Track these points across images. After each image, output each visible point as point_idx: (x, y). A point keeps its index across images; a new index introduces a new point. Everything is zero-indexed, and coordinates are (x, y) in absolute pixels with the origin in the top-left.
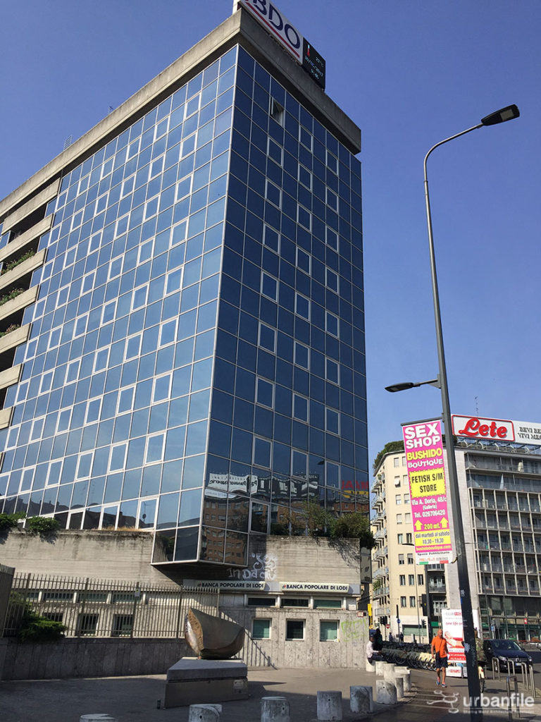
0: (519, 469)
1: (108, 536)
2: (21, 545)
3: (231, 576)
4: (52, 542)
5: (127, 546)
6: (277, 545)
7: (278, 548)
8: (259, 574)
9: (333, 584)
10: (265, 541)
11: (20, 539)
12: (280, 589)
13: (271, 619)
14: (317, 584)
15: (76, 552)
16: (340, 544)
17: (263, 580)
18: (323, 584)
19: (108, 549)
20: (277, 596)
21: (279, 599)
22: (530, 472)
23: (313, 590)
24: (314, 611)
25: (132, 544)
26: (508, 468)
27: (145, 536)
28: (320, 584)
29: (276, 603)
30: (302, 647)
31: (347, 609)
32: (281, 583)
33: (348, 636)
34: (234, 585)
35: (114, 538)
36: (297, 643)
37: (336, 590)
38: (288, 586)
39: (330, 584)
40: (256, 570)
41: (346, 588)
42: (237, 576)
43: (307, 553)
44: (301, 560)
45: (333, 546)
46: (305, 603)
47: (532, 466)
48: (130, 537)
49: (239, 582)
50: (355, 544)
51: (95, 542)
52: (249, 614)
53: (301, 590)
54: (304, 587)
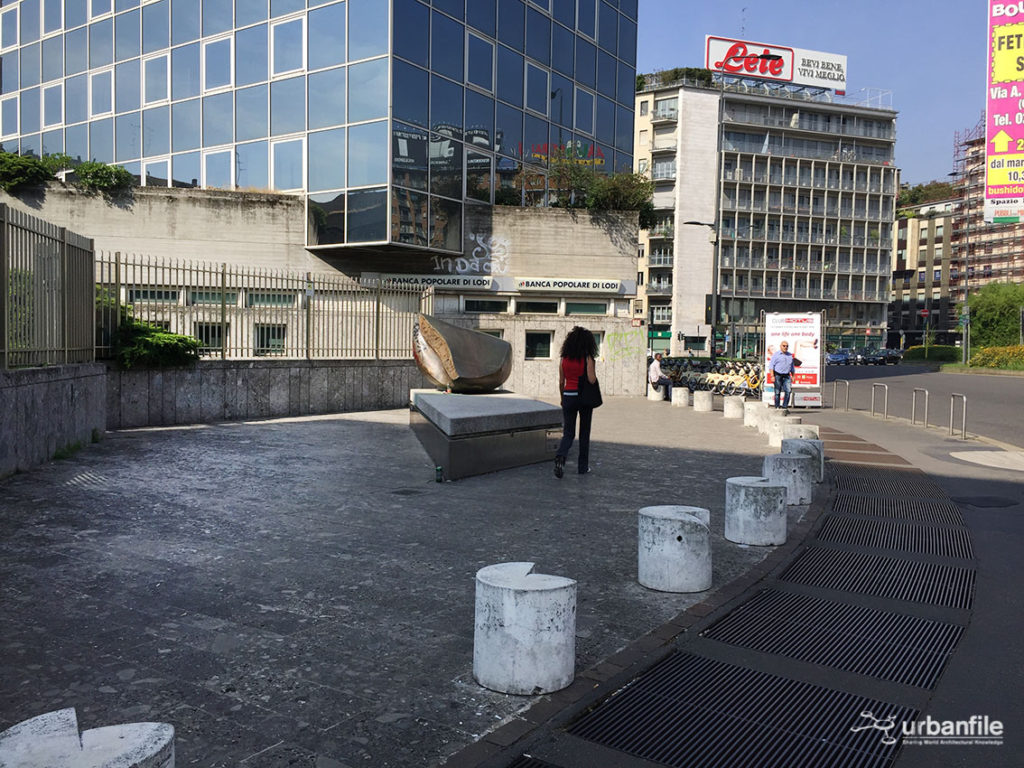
0: (792, 124)
1: (226, 201)
2: (72, 212)
3: (438, 268)
4: (126, 208)
5: (261, 218)
6: (510, 220)
7: (510, 226)
8: (481, 265)
9: (597, 281)
10: (490, 215)
11: (68, 201)
12: (516, 287)
13: (503, 330)
14: (573, 280)
15: (173, 226)
16: (608, 220)
17: (489, 274)
18: (582, 281)
19: (229, 223)
20: (510, 297)
21: (513, 302)
22: (806, 128)
23: (567, 288)
24: (568, 319)
25: (268, 214)
26: (777, 122)
27: (290, 202)
28: (577, 281)
29: (508, 309)
30: (548, 369)
31: (615, 315)
32: (516, 278)
33: (617, 353)
34: (443, 281)
35: (237, 204)
36: (542, 363)
37: (600, 290)
38: (528, 283)
39: (591, 281)
40: (477, 259)
41: (616, 286)
42: (446, 267)
43: (556, 232)
44: (547, 244)
45: (598, 223)
46: (552, 308)
47: (811, 119)
48: (264, 202)
49: (452, 277)
50: (632, 220)
51: (203, 209)
52: (469, 323)
53: (548, 289)
54: (552, 284)
